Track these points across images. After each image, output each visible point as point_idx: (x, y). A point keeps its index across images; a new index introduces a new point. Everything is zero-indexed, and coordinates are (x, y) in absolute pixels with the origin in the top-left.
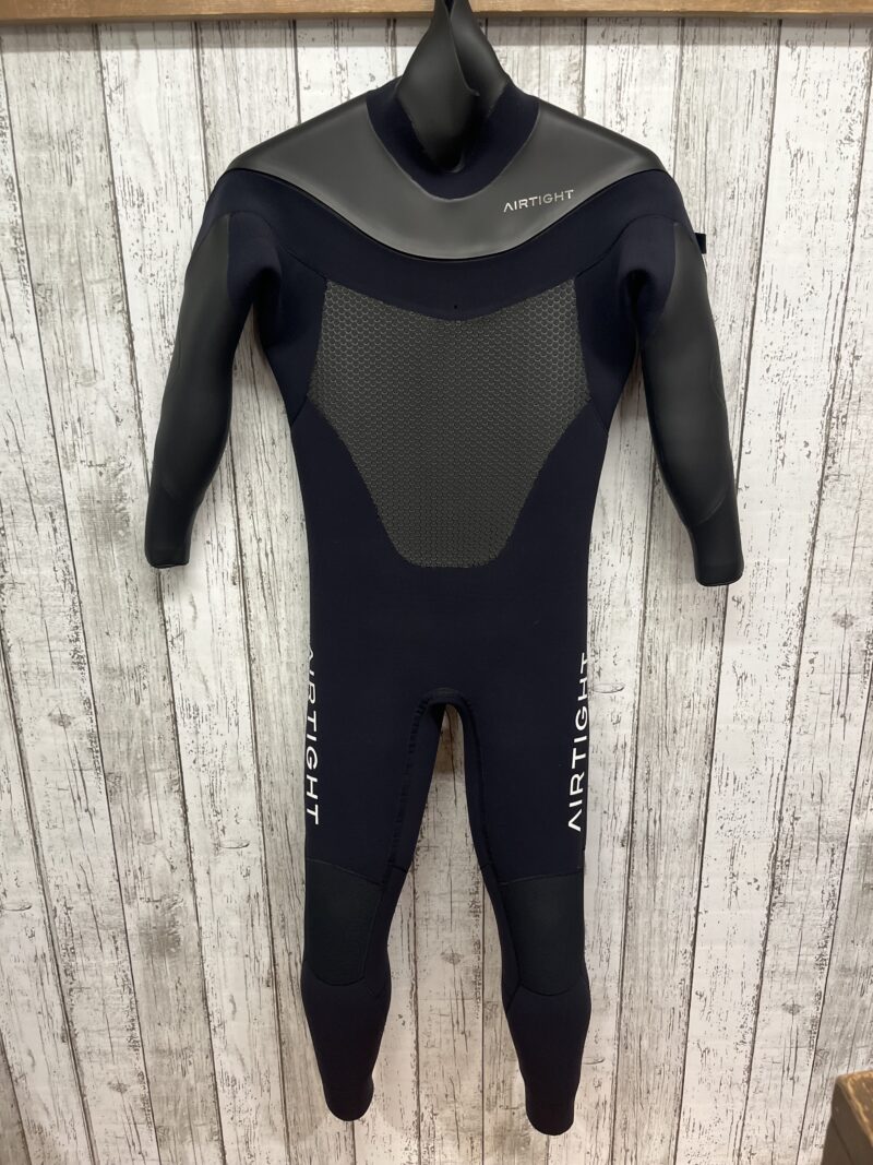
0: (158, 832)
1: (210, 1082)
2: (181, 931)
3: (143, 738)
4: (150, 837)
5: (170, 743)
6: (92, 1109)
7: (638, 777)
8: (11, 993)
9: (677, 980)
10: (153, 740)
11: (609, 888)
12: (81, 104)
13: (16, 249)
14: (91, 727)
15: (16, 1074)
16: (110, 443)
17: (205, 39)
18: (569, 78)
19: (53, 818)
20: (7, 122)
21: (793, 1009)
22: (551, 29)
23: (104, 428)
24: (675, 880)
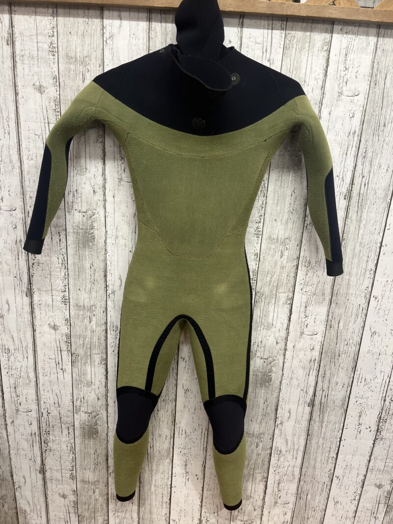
0: (93, 381)
1: (106, 497)
2: (99, 428)
3: (91, 338)
4: (90, 384)
5: (103, 342)
6: (50, 504)
7: (320, 375)
8: (18, 449)
9: (327, 470)
10: (95, 339)
11: (300, 425)
12: (92, 43)
13: (55, 110)
14: (67, 331)
15: (16, 486)
16: (89, 202)
17: (153, 18)
18: (323, 48)
19: (46, 371)
20: (57, 49)
21: (379, 486)
22: (317, 25)
23: (88, 195)
24: (332, 424)
